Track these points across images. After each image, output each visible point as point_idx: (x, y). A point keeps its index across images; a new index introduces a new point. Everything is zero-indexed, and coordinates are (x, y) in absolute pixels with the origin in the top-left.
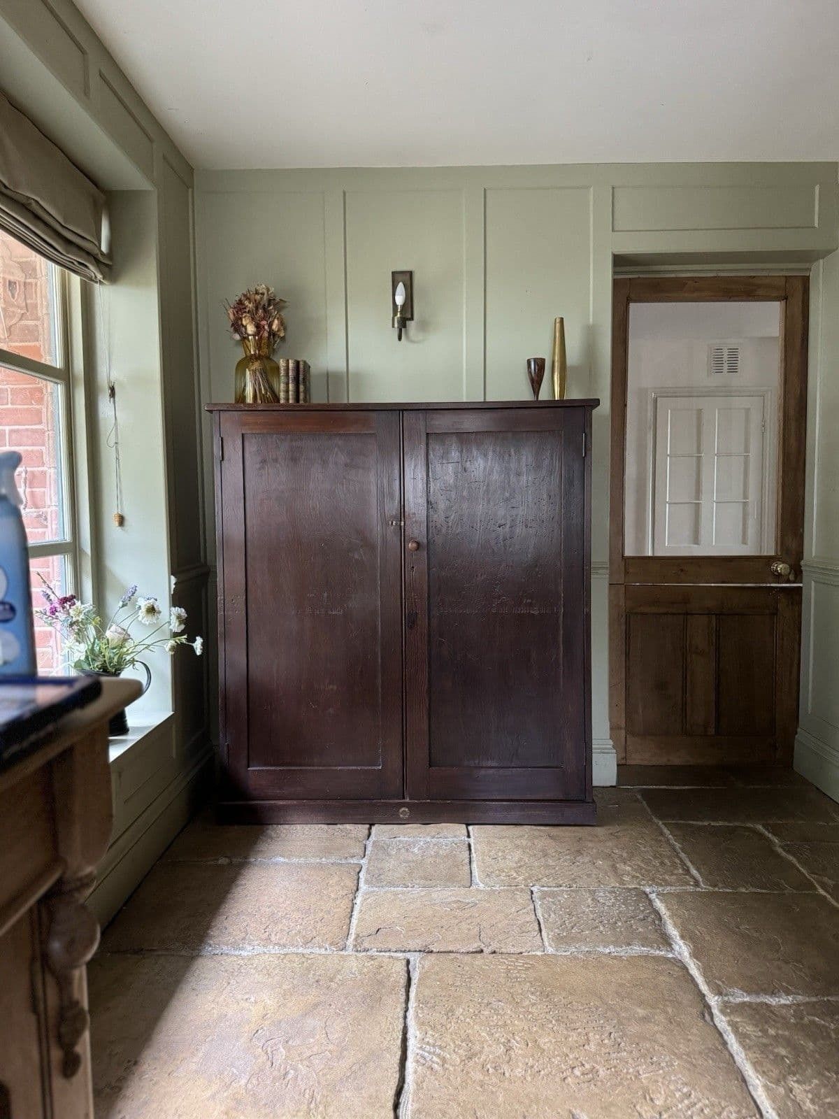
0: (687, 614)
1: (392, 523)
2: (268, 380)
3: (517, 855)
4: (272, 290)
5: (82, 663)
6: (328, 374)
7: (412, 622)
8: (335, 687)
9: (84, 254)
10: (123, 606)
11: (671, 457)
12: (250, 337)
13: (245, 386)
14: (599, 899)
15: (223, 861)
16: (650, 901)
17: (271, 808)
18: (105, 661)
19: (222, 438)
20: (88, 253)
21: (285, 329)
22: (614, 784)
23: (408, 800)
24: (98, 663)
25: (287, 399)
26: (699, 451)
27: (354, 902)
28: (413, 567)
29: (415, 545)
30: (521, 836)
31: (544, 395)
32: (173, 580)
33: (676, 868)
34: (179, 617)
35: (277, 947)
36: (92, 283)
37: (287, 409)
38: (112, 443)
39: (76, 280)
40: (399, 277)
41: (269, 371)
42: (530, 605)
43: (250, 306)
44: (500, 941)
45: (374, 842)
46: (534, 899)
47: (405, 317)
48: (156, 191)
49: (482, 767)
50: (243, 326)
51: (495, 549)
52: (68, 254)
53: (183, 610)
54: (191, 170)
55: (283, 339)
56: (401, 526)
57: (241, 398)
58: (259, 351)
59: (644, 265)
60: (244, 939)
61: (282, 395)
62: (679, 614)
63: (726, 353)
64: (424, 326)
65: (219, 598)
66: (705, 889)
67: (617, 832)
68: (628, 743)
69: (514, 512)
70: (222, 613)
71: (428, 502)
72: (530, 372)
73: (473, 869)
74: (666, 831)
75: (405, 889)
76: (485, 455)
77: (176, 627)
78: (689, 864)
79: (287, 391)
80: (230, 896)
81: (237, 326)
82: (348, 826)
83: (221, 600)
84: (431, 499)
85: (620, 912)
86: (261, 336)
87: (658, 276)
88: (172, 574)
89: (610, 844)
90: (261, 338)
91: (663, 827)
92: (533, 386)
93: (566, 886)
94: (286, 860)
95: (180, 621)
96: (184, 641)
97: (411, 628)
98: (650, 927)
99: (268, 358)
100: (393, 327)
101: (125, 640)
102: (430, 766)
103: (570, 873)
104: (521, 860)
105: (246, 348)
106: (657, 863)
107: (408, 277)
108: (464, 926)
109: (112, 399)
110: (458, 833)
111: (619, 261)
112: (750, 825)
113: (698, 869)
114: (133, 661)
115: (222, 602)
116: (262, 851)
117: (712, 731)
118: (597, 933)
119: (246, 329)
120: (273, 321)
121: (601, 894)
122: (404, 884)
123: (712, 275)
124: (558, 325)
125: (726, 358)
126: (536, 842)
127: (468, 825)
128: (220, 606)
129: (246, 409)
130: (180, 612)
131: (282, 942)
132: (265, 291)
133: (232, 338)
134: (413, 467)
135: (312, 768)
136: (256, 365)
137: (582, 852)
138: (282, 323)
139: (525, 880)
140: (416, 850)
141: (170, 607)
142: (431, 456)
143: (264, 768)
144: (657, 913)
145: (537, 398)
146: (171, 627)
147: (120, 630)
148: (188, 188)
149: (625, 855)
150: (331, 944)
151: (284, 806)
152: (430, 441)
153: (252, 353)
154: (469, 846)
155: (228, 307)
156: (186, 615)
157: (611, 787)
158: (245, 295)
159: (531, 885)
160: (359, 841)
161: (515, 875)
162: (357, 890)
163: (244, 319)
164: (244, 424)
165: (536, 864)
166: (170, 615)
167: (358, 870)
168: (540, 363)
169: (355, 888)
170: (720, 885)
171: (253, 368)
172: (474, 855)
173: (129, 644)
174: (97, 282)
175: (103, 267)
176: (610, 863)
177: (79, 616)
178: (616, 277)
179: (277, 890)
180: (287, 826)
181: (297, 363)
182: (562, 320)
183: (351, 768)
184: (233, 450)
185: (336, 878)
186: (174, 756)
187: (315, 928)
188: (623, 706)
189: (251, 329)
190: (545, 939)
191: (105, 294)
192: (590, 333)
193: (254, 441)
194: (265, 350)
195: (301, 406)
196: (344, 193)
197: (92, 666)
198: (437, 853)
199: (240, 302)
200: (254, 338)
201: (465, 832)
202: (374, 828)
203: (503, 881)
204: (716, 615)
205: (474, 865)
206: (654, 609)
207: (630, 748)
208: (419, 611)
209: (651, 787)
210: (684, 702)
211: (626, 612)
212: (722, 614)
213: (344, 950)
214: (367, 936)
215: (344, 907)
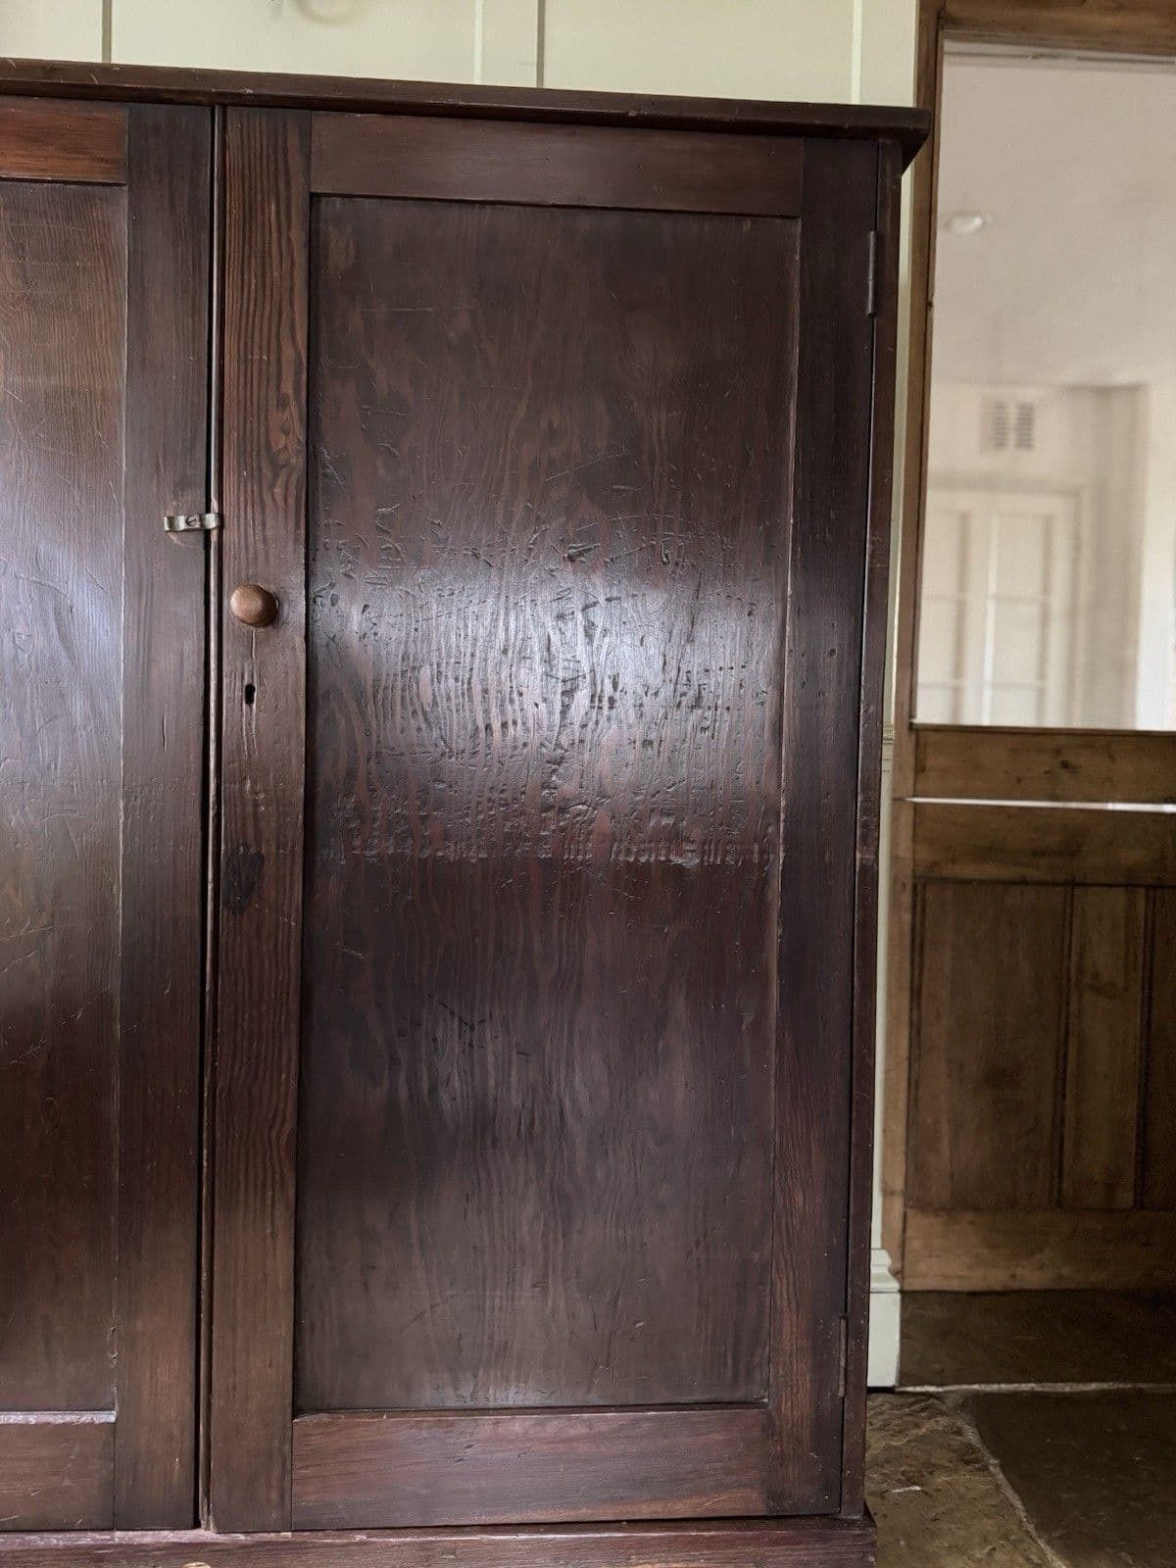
0: (1073, 883)
1: (174, 522)
22: (893, 1379)
23: (206, 1534)
28: (249, 688)
29: (257, 604)
49: (485, 1411)
56: (206, 535)
62: (1055, 884)
63: (1013, 411)
68: (910, 1233)
71: (312, 452)
84: (326, 442)
102: (296, 1411)
117: (1126, 1197)
125: (1014, 422)
152: (326, 227)
157: (882, 1391)
188: (902, 1131)
204: (1148, 887)
206: (990, 871)
207: (915, 1245)
208: (269, 849)
209: (995, 1387)
210: (1059, 1119)
211: (914, 875)
212: (1163, 887)
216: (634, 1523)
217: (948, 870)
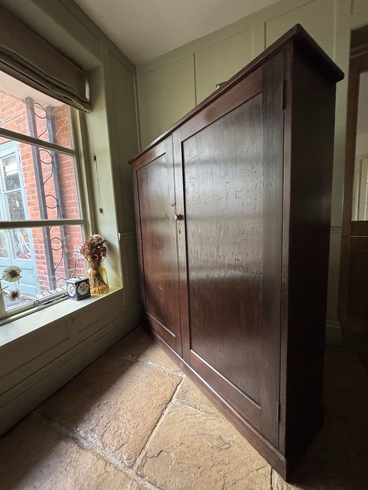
15: (129, 357)
23: (183, 360)
28: (180, 231)
32: (119, 235)
38: (95, 179)
48: (103, 65)
54: (134, 66)
69: (228, 186)
84: (186, 186)
88: (119, 232)
94: (152, 364)
102: (190, 349)
108: (214, 473)
109: (95, 161)
116: (146, 355)
142: (185, 157)
148: (132, 74)
150: (128, 458)
152: (184, 147)
164: (136, 166)
167: (178, 383)
169: (169, 400)
175: (85, 104)
184: (135, 179)
193: (139, 173)
196: (194, 54)
213: (131, 469)
214: (151, 458)
215: (155, 417)
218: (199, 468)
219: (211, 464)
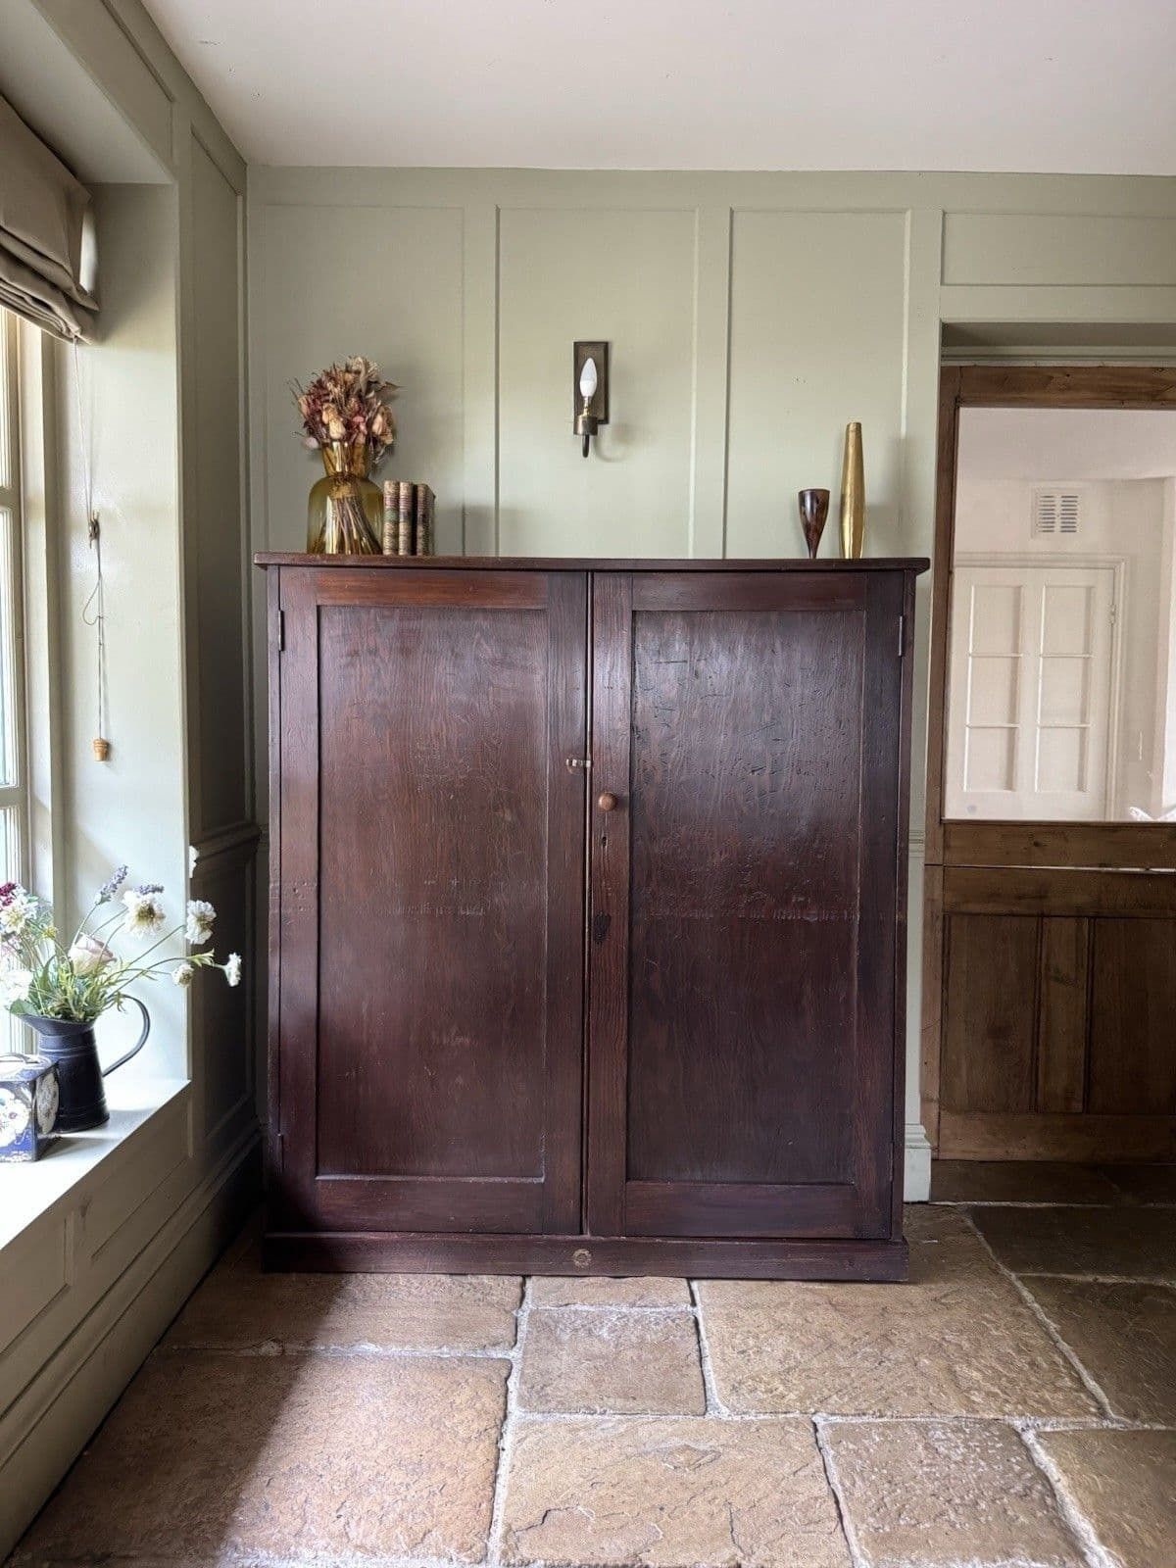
0: (1042, 916)
1: (571, 762)
2: (363, 518)
3: (781, 1344)
4: (373, 366)
5: (25, 1005)
6: (464, 509)
7: (601, 928)
8: (467, 1041)
9: (47, 287)
10: (102, 901)
11: (973, 657)
12: (335, 444)
13: (324, 525)
14: (936, 1445)
15: (270, 1349)
16: (1027, 1449)
17: (355, 1246)
18: (66, 1000)
19: (282, 614)
20: (54, 286)
21: (394, 433)
22: (925, 1198)
23: (587, 1236)
24: (55, 1004)
25: (396, 549)
26: (1016, 648)
27: (500, 1445)
28: (604, 838)
29: (609, 800)
30: (782, 1304)
31: (825, 551)
32: (193, 853)
33: (1059, 1377)
34: (201, 918)
35: (359, 1554)
36: (63, 340)
37: (395, 566)
38: (92, 614)
39: (34, 334)
40: (585, 351)
41: (366, 503)
42: (804, 906)
43: (337, 391)
44: (769, 1544)
45: (532, 1314)
46: (820, 1442)
47: (595, 416)
48: (177, 187)
49: (716, 1182)
50: (324, 424)
51: (745, 809)
52: (12, 280)
53: (210, 906)
54: (241, 163)
55: (390, 449)
56: (585, 769)
57: (318, 546)
58: (349, 468)
59: (989, 345)
60: (298, 1534)
61: (387, 542)
62: (1031, 916)
63: (1058, 501)
64: (625, 434)
65: (271, 885)
66: (1118, 1422)
67: (945, 1296)
68: (942, 1125)
69: (779, 748)
70: (277, 911)
71: (632, 728)
72: (803, 513)
73: (706, 1374)
74: (1026, 1293)
75: (589, 1417)
76: (731, 651)
77: (196, 935)
78: (1080, 1367)
79: (395, 536)
80: (277, 1429)
81: (314, 426)
82: (485, 1279)
83: (274, 888)
84: (638, 722)
85: (980, 1478)
86: (354, 443)
87: (1006, 364)
88: (191, 844)
89: (935, 1320)
90: (353, 446)
91: (1019, 1284)
92: (807, 537)
93: (874, 1413)
94: (379, 1349)
95: (202, 926)
96: (208, 962)
97: (599, 941)
98: (1039, 1514)
99: (365, 480)
100: (576, 432)
101: (104, 963)
102: (628, 1179)
103: (877, 1385)
104: (787, 1355)
105: (328, 462)
106: (1022, 1362)
107: (602, 352)
108: (701, 1506)
109: (94, 542)
110: (675, 1296)
111: (951, 335)
112: (1162, 1282)
113: (1098, 1379)
114: (118, 998)
115: (278, 892)
116: (338, 1329)
117: (1078, 1106)
118: (946, 1527)
119: (328, 430)
120: (375, 418)
121: (939, 1434)
122: (588, 1408)
123: (1096, 364)
124: (852, 436)
125: (1058, 510)
126: (810, 1315)
127: (690, 1279)
128: (273, 897)
129: (325, 562)
130: (203, 909)
131: (368, 1543)
132: (362, 368)
133: (305, 447)
134: (608, 669)
135: (425, 1179)
136: (345, 491)
137: (893, 1338)
138: (389, 422)
139: (801, 1399)
140: (605, 1333)
141: (187, 901)
142: (639, 651)
143: (344, 1177)
144: (1044, 1478)
145: (815, 555)
146: (188, 936)
147: (93, 945)
148: (237, 195)
149: (966, 1345)
150: (461, 1548)
151: (374, 1242)
152: (639, 625)
153: (338, 469)
154: (696, 1323)
155: (298, 392)
156: (214, 915)
157: (920, 1203)
158: (328, 374)
159: (813, 1410)
160: (507, 1312)
161: (781, 1388)
162: (505, 1417)
163: (324, 413)
164: (322, 589)
165: (816, 1364)
166: (187, 915)
167: (504, 1373)
168: (820, 499)
169: (501, 1415)
170: (1144, 1415)
171: (339, 495)
172: (705, 1343)
173: (111, 970)
174: (71, 340)
175: (81, 313)
176: (943, 1363)
177: (15, 923)
178: (944, 364)
179: (362, 1416)
180: (381, 1277)
181: (414, 489)
182: (859, 426)
183: (492, 1180)
184: (301, 633)
185: (467, 1392)
186: (190, 1153)
187: (430, 1507)
188: (936, 1063)
189: (336, 429)
190: (853, 1539)
191: (85, 360)
192: (902, 452)
193: (337, 617)
194: (360, 467)
195: (420, 560)
196: (498, 211)
197: (43, 1009)
198: (642, 1338)
199: (320, 385)
200: (343, 446)
201: (686, 1294)
202: (529, 1283)
203: (761, 1401)
204: (1090, 918)
205: (708, 1365)
206: (990, 908)
207: (946, 1132)
208: (613, 914)
209: (986, 1203)
210: (1035, 1059)
211: (943, 910)
212: (1099, 917)
213: (483, 1563)
214: (527, 1529)
215: (482, 1459)
216: (789, 1239)
217: (964, 908)
218: (662, 1509)
219: (687, 1495)
